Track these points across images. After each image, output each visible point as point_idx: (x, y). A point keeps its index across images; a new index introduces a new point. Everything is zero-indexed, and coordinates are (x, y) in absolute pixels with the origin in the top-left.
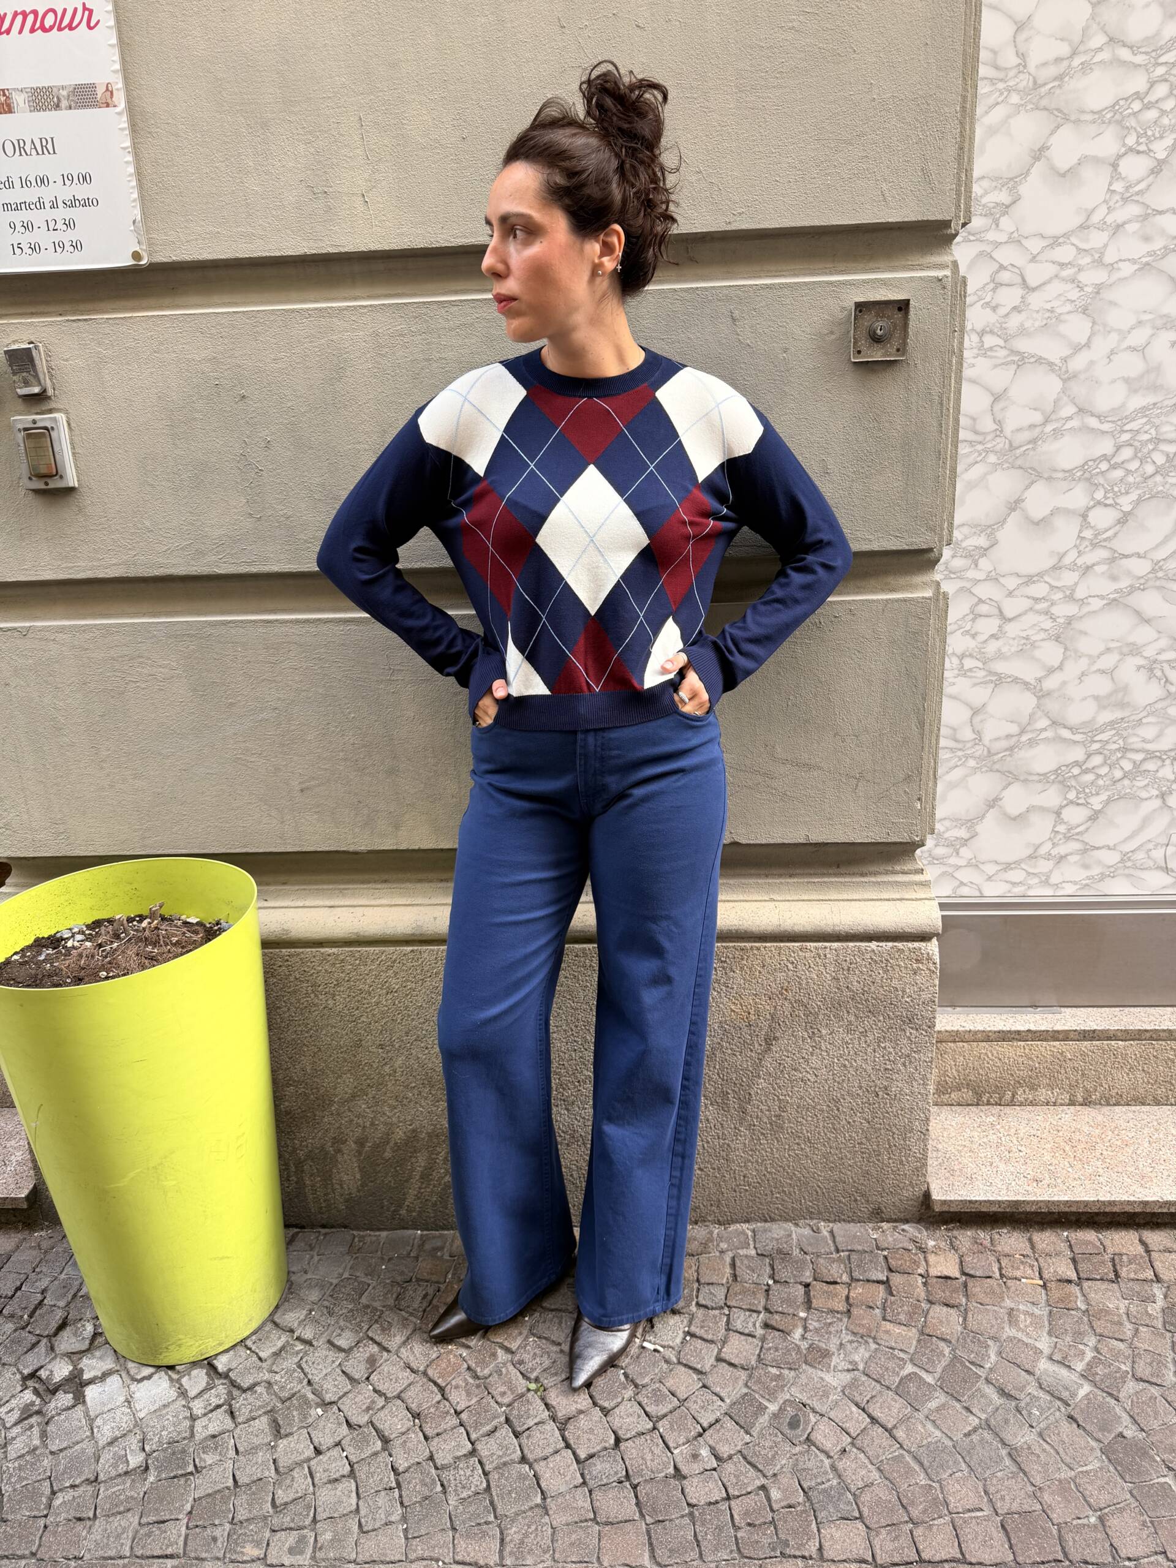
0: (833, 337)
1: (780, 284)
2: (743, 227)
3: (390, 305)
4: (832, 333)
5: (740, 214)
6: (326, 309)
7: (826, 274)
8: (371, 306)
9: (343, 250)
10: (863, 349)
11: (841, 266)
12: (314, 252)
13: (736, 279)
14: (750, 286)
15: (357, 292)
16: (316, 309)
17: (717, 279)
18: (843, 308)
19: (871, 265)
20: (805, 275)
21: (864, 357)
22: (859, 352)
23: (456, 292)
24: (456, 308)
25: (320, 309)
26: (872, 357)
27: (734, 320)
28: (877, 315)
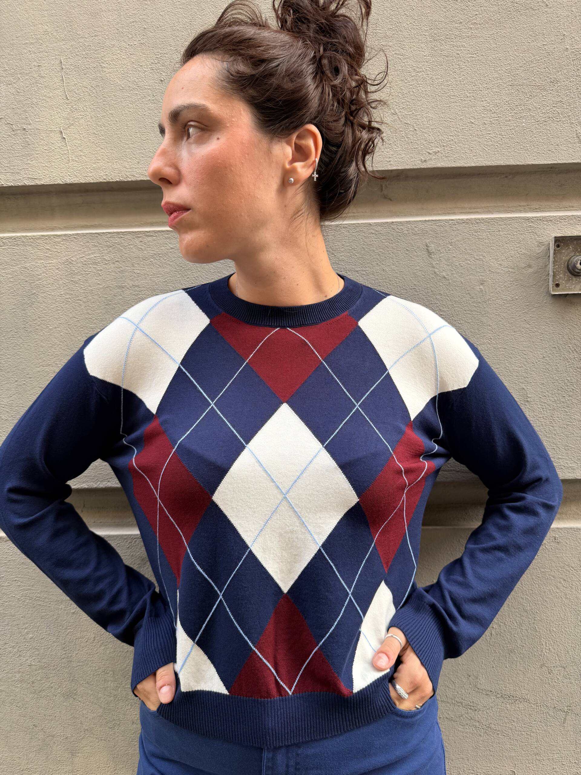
0: (531, 270)
1: (475, 219)
2: (439, 165)
3: (84, 235)
4: (529, 266)
5: (436, 153)
6: (20, 238)
7: (521, 211)
8: (65, 235)
9: (39, 183)
10: (562, 282)
11: (535, 204)
12: (10, 184)
13: (430, 215)
14: (446, 221)
15: (55, 224)
16: (11, 238)
17: (411, 215)
18: (541, 243)
19: (565, 203)
20: (499, 212)
21: (563, 290)
22: (557, 285)
23: (152, 224)
24: (150, 239)
25: (15, 238)
26: (570, 289)
27: (429, 253)
28: (575, 250)
